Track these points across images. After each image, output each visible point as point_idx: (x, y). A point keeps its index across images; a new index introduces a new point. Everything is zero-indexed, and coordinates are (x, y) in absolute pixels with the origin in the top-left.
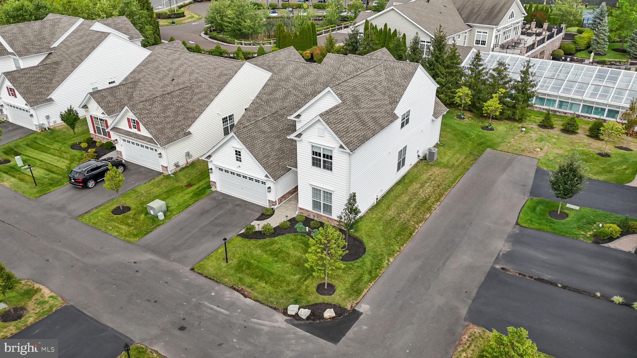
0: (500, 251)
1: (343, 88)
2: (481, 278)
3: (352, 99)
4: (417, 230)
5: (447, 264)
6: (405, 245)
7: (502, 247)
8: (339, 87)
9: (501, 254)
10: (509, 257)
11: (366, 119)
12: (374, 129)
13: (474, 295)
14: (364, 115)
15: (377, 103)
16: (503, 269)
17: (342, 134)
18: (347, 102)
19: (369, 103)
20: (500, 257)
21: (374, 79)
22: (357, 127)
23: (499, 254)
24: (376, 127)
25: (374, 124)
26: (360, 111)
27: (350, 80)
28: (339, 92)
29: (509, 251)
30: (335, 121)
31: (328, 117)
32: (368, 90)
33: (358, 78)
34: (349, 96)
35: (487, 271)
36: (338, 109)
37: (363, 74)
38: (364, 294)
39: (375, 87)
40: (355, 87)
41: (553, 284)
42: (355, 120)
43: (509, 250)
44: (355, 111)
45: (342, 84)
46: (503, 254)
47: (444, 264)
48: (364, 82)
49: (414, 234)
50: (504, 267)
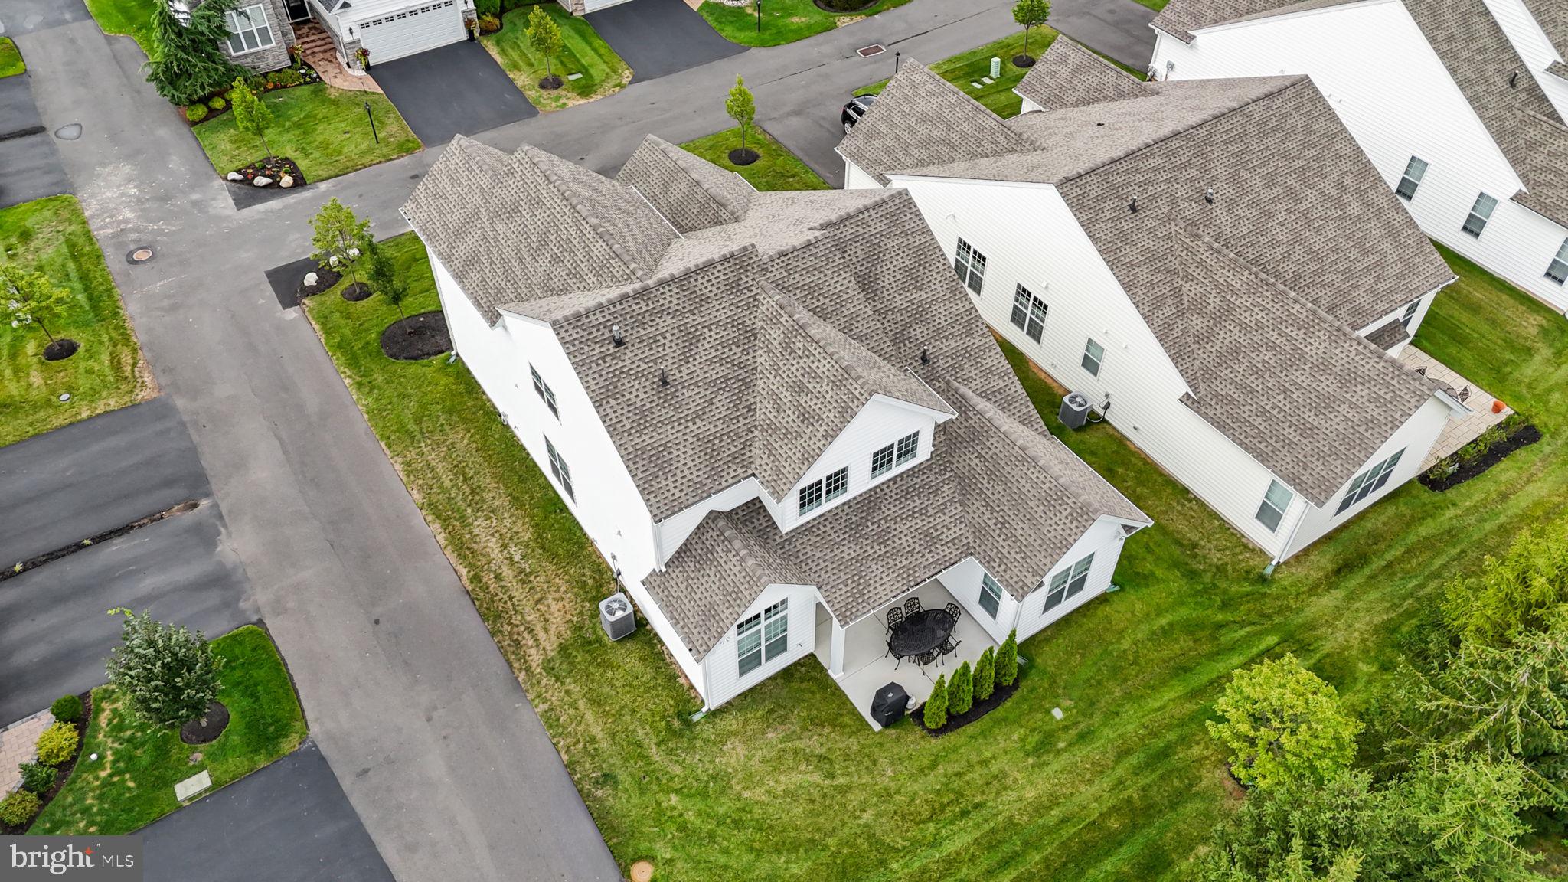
0: (229, 535)
1: (528, 175)
2: (210, 462)
3: (508, 200)
4: (388, 452)
5: (277, 443)
6: (366, 416)
7: (235, 546)
8: (527, 166)
9: (223, 530)
10: (205, 536)
11: (470, 237)
12: (453, 258)
13: (192, 432)
14: (479, 232)
15: (516, 264)
16: (195, 506)
17: (430, 186)
18: (497, 188)
19: (509, 242)
20: (218, 523)
21: (581, 256)
22: (449, 216)
23: (225, 526)
24: (456, 262)
25: (464, 257)
26: (485, 220)
27: (555, 190)
28: (515, 166)
29: (216, 546)
30: (452, 168)
31: (457, 152)
32: (543, 240)
33: (566, 210)
34: (513, 192)
35: (213, 481)
36: (478, 171)
37: (584, 222)
38: (313, 323)
39: (557, 260)
40: (539, 203)
41: (101, 539)
42: (462, 211)
43: (218, 549)
44: (483, 210)
45: (538, 171)
46: (219, 534)
47: (280, 439)
48: (561, 227)
49: (382, 444)
50: (195, 510)
